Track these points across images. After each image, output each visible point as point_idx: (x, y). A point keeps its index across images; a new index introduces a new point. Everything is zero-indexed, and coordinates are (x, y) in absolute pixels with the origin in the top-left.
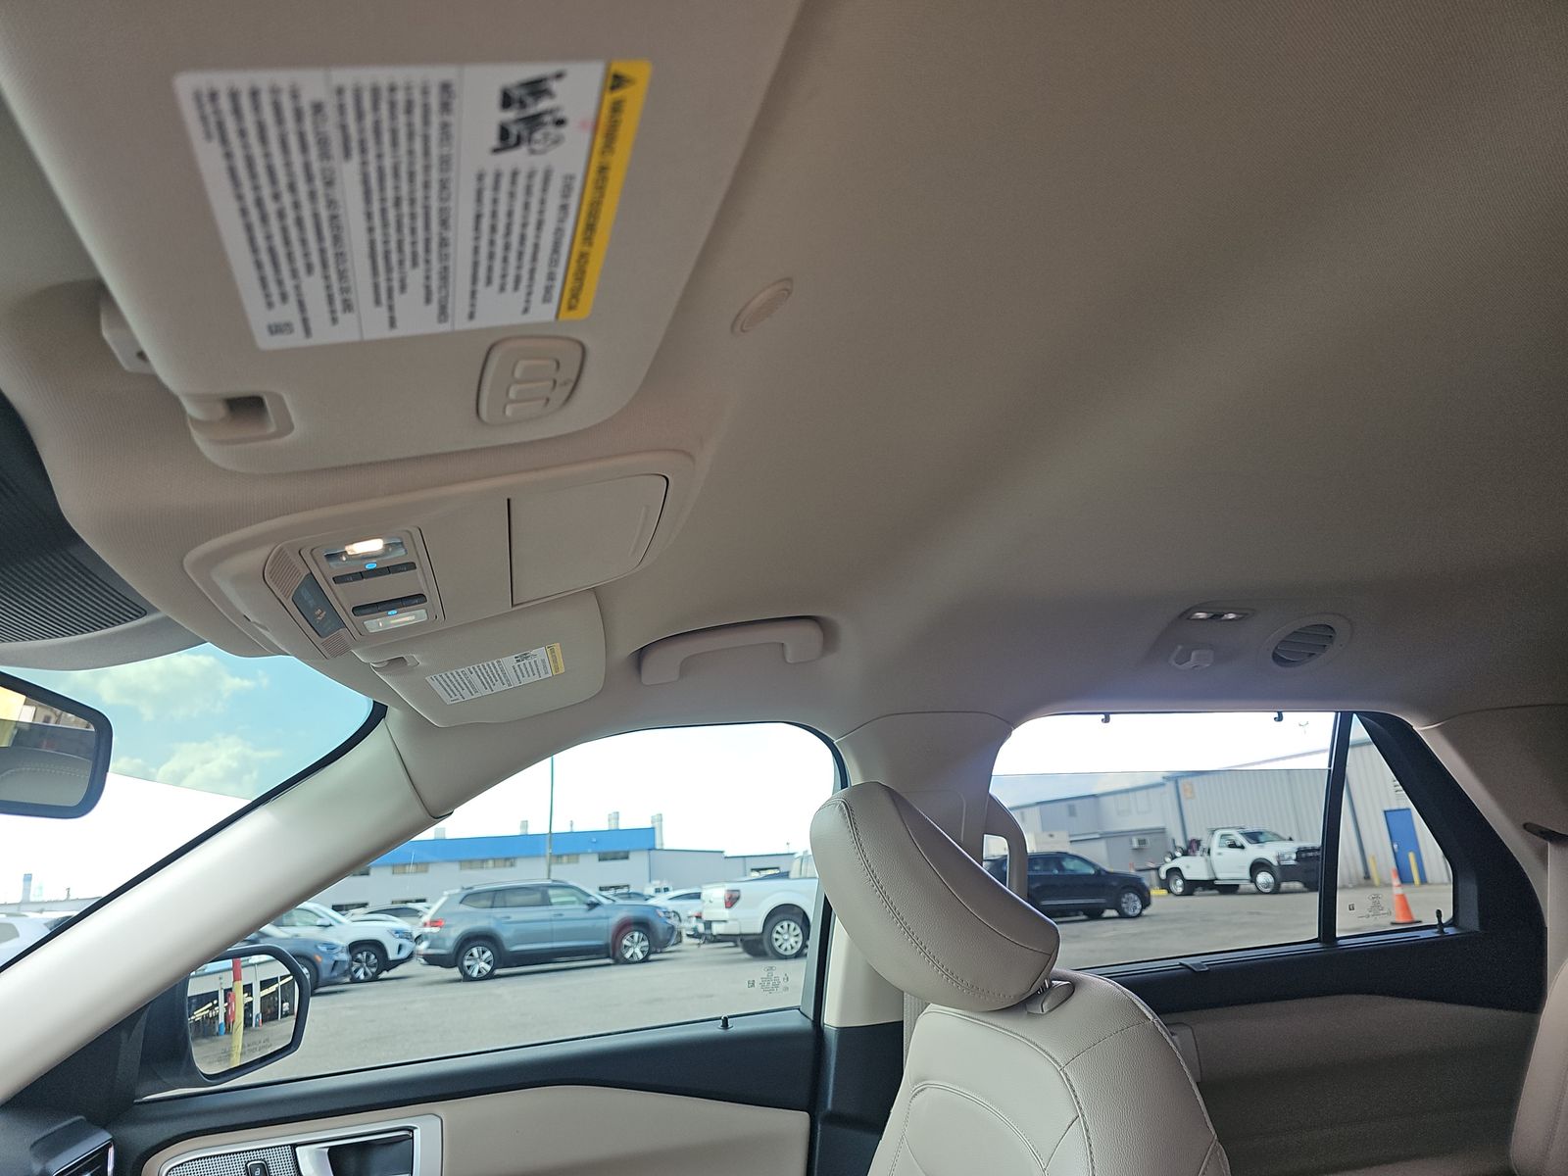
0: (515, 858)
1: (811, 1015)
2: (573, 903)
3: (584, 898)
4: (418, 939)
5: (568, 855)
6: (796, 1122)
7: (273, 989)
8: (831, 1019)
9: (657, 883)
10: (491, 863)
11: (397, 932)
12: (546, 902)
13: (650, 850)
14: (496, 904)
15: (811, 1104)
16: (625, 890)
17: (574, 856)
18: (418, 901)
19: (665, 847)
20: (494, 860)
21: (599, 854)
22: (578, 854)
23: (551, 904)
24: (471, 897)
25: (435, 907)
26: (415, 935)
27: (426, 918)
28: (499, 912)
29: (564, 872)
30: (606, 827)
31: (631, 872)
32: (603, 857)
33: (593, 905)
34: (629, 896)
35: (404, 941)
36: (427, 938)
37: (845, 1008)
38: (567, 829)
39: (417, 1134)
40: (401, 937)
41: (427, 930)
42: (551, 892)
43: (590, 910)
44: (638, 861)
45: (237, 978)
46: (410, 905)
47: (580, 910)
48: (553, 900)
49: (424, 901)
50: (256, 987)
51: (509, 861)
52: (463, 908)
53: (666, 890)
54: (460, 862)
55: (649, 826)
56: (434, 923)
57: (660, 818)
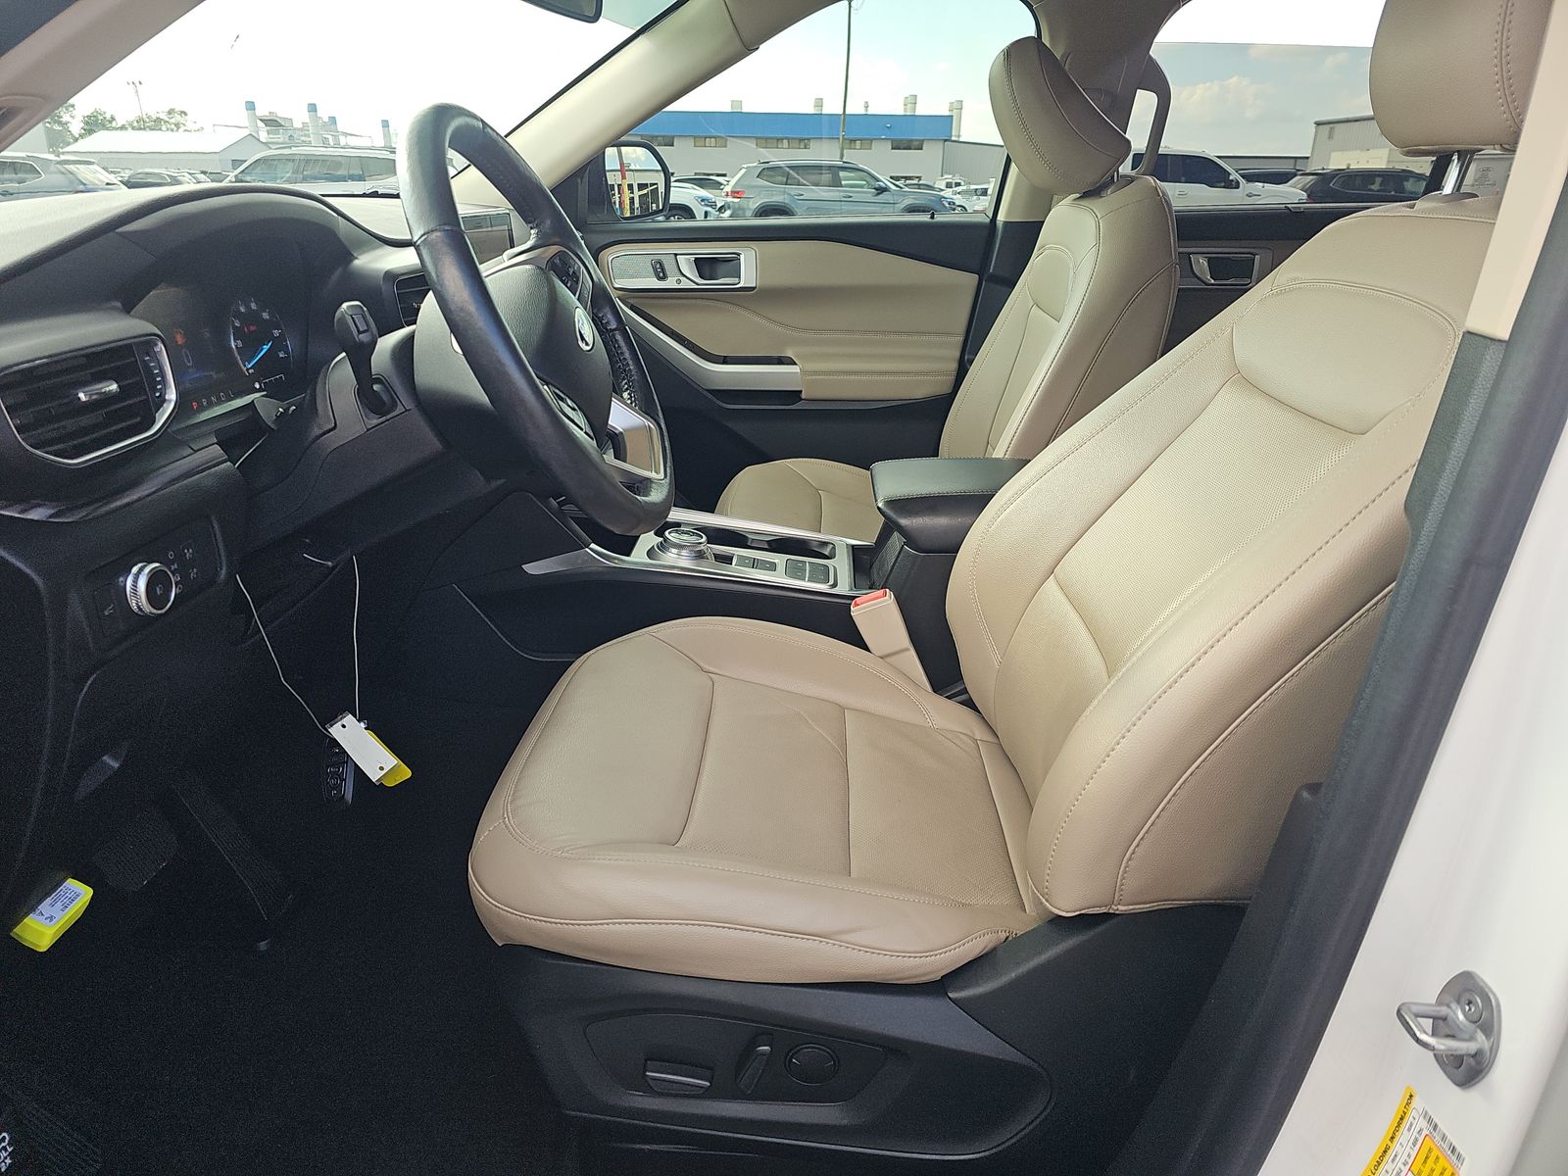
0: (809, 139)
1: (991, 216)
2: (862, 186)
3: (872, 182)
4: (721, 209)
5: (861, 140)
6: (972, 279)
7: (645, 191)
8: (1001, 217)
9: (948, 177)
10: (785, 141)
11: (703, 200)
12: (836, 183)
13: (946, 140)
14: (789, 181)
15: (981, 271)
16: (915, 182)
17: (867, 142)
18: (718, 175)
19: (961, 140)
20: (788, 139)
21: (893, 141)
22: (871, 140)
23: (841, 186)
24: (768, 172)
25: (733, 181)
26: (719, 206)
27: (728, 189)
28: (793, 190)
29: (855, 156)
30: (901, 112)
31: (924, 163)
32: (897, 146)
33: (881, 190)
34: (919, 186)
35: (709, 209)
36: (729, 208)
37: (1009, 212)
38: (862, 111)
39: (742, 257)
40: (707, 205)
41: (730, 199)
42: (842, 174)
43: (879, 194)
44: (932, 153)
45: (624, 177)
46: (711, 177)
47: (868, 194)
48: (843, 182)
49: (724, 175)
50: (636, 188)
51: (803, 142)
52: (760, 182)
53: (958, 184)
54: (757, 138)
55: (947, 113)
56: (735, 194)
57: (959, 106)
